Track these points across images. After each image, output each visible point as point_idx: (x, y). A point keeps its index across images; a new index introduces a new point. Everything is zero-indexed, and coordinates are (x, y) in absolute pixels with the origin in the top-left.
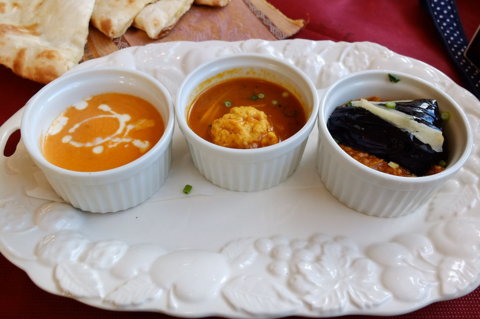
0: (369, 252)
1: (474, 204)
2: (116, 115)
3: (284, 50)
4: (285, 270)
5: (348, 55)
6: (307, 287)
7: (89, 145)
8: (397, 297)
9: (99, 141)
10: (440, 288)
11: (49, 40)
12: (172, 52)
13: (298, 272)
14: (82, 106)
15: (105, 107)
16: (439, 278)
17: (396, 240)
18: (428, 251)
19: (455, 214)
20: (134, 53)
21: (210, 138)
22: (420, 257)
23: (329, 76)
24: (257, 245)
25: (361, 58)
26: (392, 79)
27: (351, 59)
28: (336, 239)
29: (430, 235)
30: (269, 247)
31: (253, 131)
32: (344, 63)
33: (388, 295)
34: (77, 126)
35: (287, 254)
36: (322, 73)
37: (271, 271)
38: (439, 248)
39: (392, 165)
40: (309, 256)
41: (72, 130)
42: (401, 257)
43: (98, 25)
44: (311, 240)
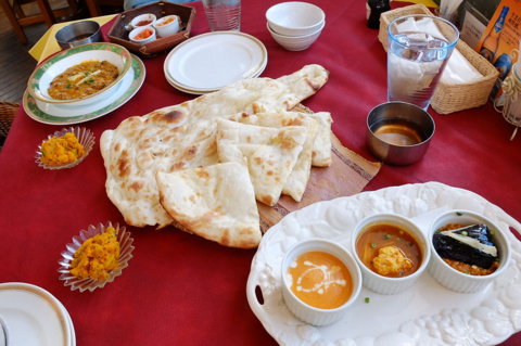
0: (473, 314)
1: (517, 276)
2: (318, 267)
3: (384, 196)
4: (438, 334)
5: (423, 192)
6: (453, 340)
7: (314, 289)
8: (496, 336)
9: (318, 286)
10: (514, 327)
11: (234, 216)
12: (317, 211)
13: (446, 333)
14: (294, 265)
15: (307, 263)
16: (511, 322)
17: (483, 304)
18: (502, 308)
19: (509, 284)
20: (295, 216)
21: (376, 271)
22: (499, 313)
23: (415, 209)
24: (416, 323)
25: (431, 193)
26: (459, 214)
27: (425, 196)
28: (454, 310)
29: (500, 298)
30: (423, 324)
31: (397, 262)
32: (422, 198)
33: (491, 336)
34: (300, 279)
35: (434, 325)
36: (411, 208)
37: (432, 336)
38: (507, 306)
39: (474, 267)
40: (446, 324)
41: (299, 282)
42: (490, 314)
43: (261, 200)
44: (442, 314)
